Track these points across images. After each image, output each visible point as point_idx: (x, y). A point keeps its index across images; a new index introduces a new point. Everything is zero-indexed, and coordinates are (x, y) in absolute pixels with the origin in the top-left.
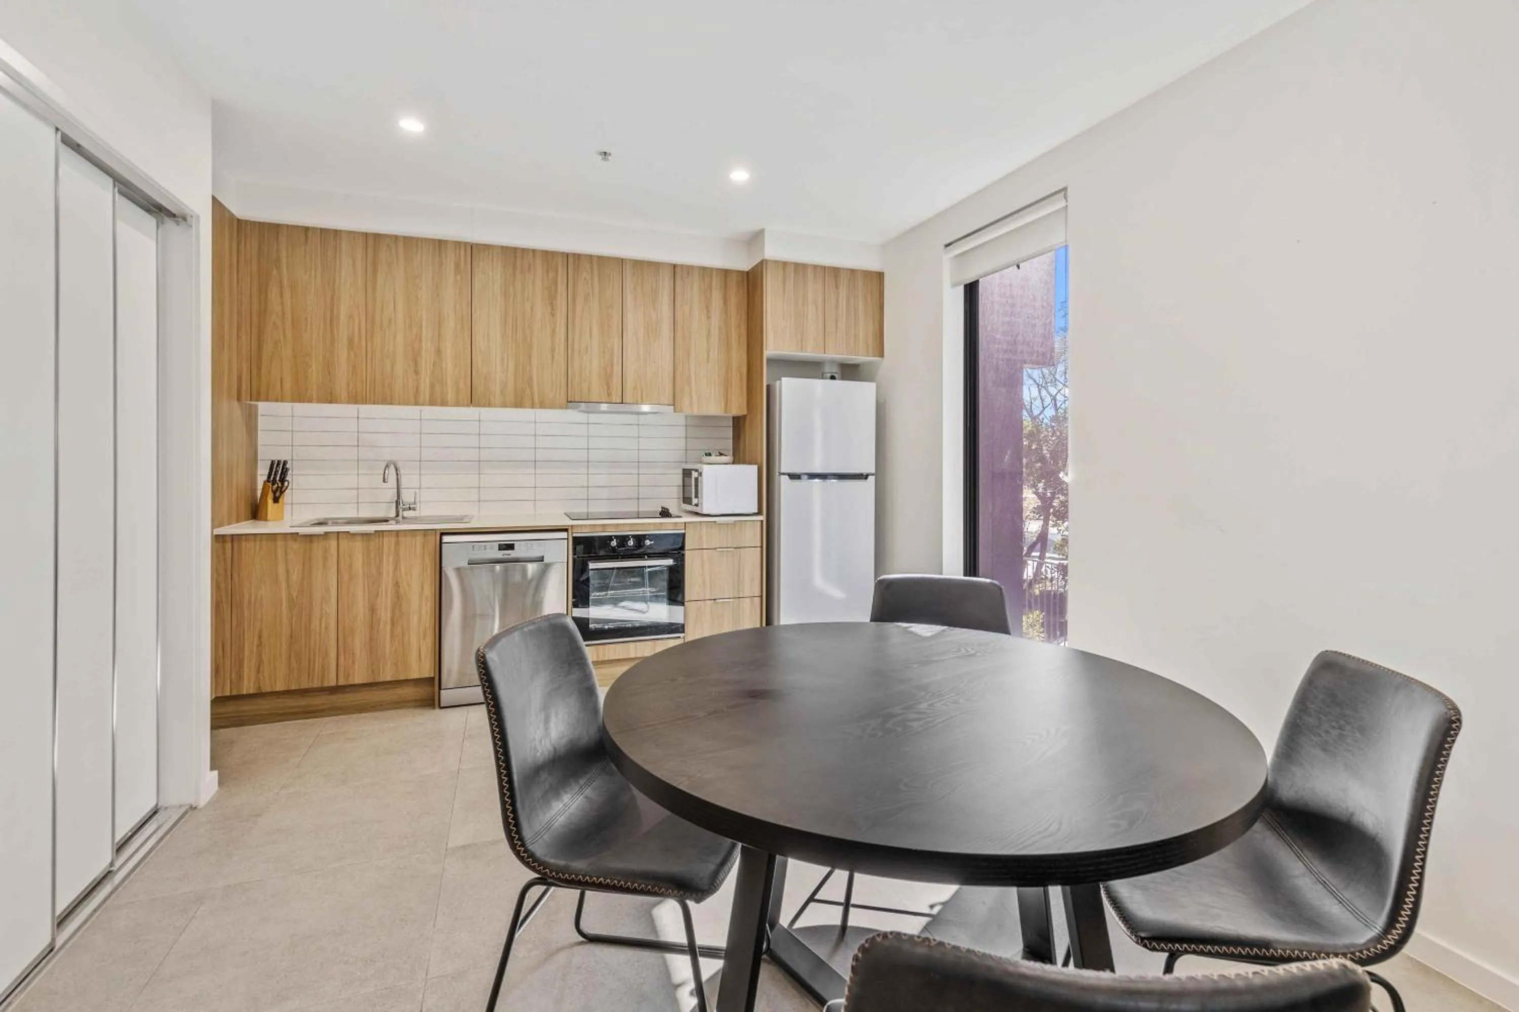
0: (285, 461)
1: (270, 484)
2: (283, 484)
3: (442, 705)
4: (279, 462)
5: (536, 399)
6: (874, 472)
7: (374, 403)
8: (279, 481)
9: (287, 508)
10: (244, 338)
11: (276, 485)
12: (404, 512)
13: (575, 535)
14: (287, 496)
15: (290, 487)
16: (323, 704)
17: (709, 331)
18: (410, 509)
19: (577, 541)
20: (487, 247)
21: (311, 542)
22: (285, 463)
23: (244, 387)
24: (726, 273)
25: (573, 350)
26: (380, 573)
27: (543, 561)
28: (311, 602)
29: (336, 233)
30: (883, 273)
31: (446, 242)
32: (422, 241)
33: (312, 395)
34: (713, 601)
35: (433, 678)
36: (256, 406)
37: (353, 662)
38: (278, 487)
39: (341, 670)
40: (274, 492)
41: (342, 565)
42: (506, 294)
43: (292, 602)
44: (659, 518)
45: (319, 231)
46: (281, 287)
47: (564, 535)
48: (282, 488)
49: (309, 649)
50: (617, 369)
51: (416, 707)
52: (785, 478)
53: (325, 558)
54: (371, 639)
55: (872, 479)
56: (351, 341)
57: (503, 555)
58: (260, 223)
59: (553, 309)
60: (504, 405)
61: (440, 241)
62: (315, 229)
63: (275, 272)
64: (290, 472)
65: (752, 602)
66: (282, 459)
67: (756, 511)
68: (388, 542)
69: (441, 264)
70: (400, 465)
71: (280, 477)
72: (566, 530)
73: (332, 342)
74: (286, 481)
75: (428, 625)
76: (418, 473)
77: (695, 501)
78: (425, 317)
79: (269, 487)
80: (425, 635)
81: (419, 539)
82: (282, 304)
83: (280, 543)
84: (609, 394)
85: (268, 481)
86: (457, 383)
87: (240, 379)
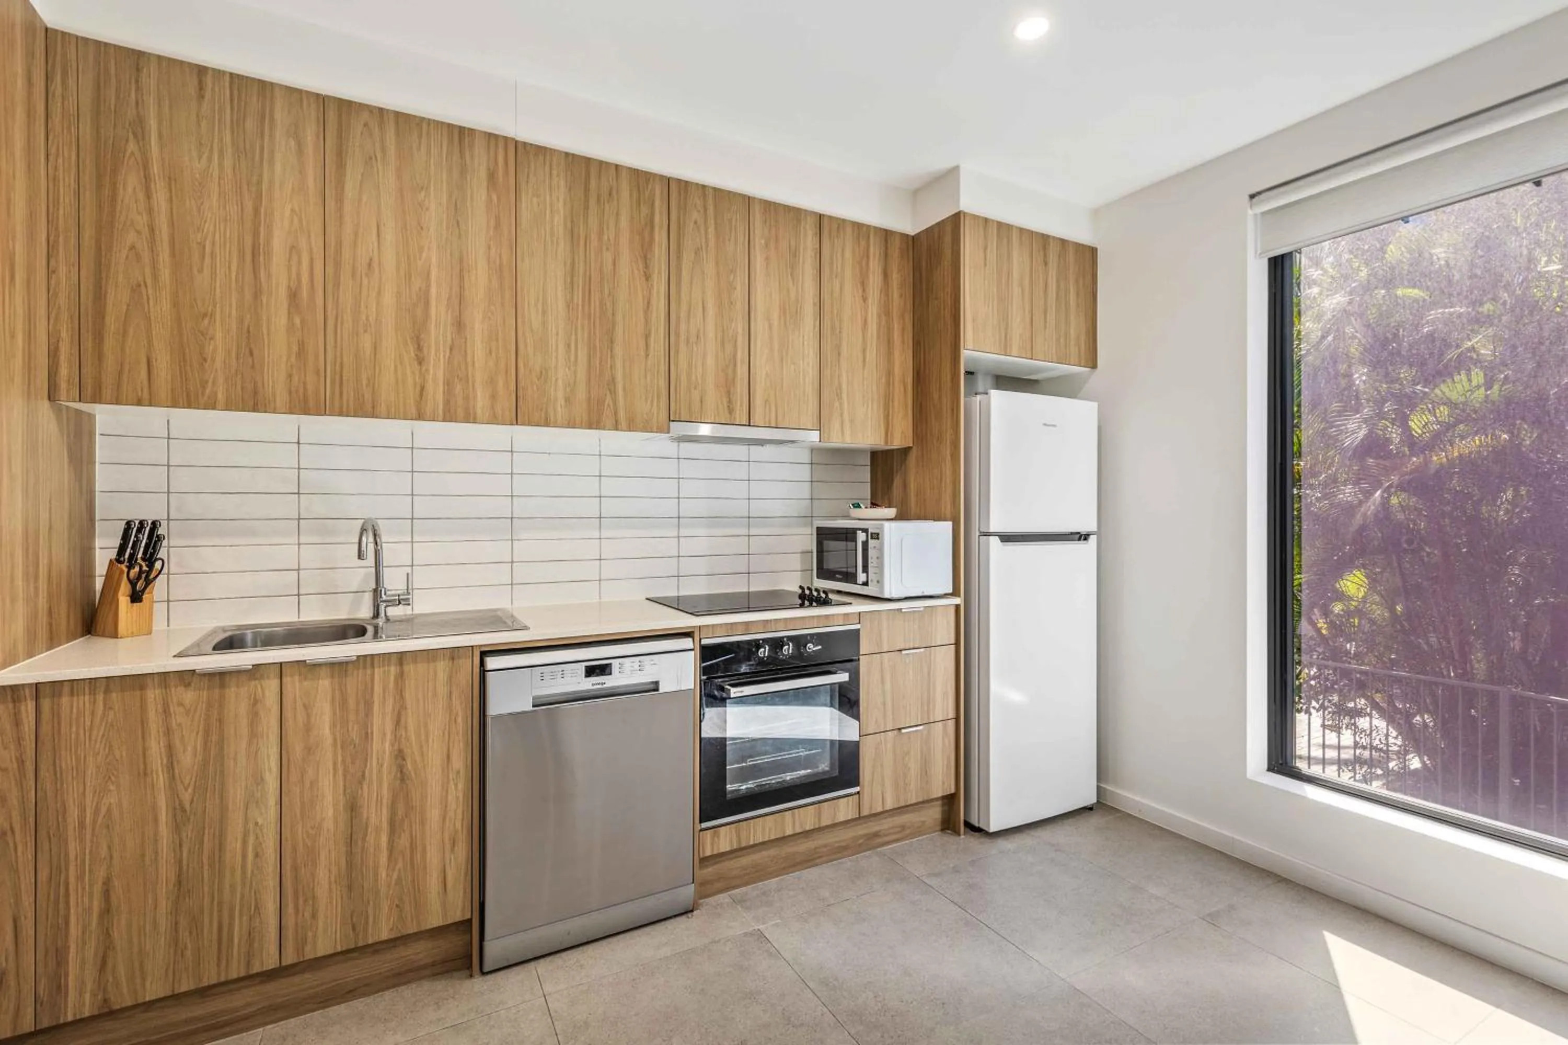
0: (154, 523)
1: (123, 567)
2: (151, 566)
3: (486, 969)
4: (141, 523)
5: (622, 414)
6: (1095, 529)
7: (341, 414)
8: (143, 559)
9: (159, 610)
10: (62, 270)
11: (137, 569)
12: (389, 609)
13: (704, 642)
14: (159, 588)
15: (165, 570)
16: (249, 1005)
17: (865, 321)
18: (400, 603)
19: (707, 652)
20: (541, 151)
21: (222, 686)
22: (155, 525)
23: (64, 371)
24: (886, 235)
25: (678, 335)
26: (367, 736)
27: (657, 690)
28: (224, 809)
29: (265, 88)
30: (1096, 249)
31: (472, 131)
32: (429, 125)
33: (216, 394)
34: (895, 732)
35: (470, 921)
36: (91, 417)
37: (314, 916)
38: (141, 572)
39: (289, 934)
40: (133, 583)
41: (289, 723)
42: (572, 235)
43: (179, 815)
45: (227, 78)
46: (147, 179)
47: (687, 643)
48: (148, 573)
49: (220, 904)
50: (742, 370)
51: (435, 975)
52: (994, 541)
53: (254, 717)
54: (350, 864)
55: (1093, 539)
56: (293, 295)
57: (593, 685)
58: (98, 43)
59: (647, 266)
60: (571, 424)
61: (461, 129)
62: (219, 74)
63: (132, 146)
64: (165, 543)
65: (945, 727)
66: (150, 518)
67: (951, 591)
68: (382, 677)
69: (463, 171)
70: (382, 526)
71: (145, 553)
72: (691, 635)
73: (257, 295)
74: (157, 559)
75: (458, 825)
76: (410, 539)
77: (861, 577)
78: (434, 260)
79: (122, 572)
80: (454, 844)
81: (442, 667)
82: (150, 211)
83: (153, 694)
84: (731, 411)
85: (119, 561)
86: (492, 381)
87: (53, 354)
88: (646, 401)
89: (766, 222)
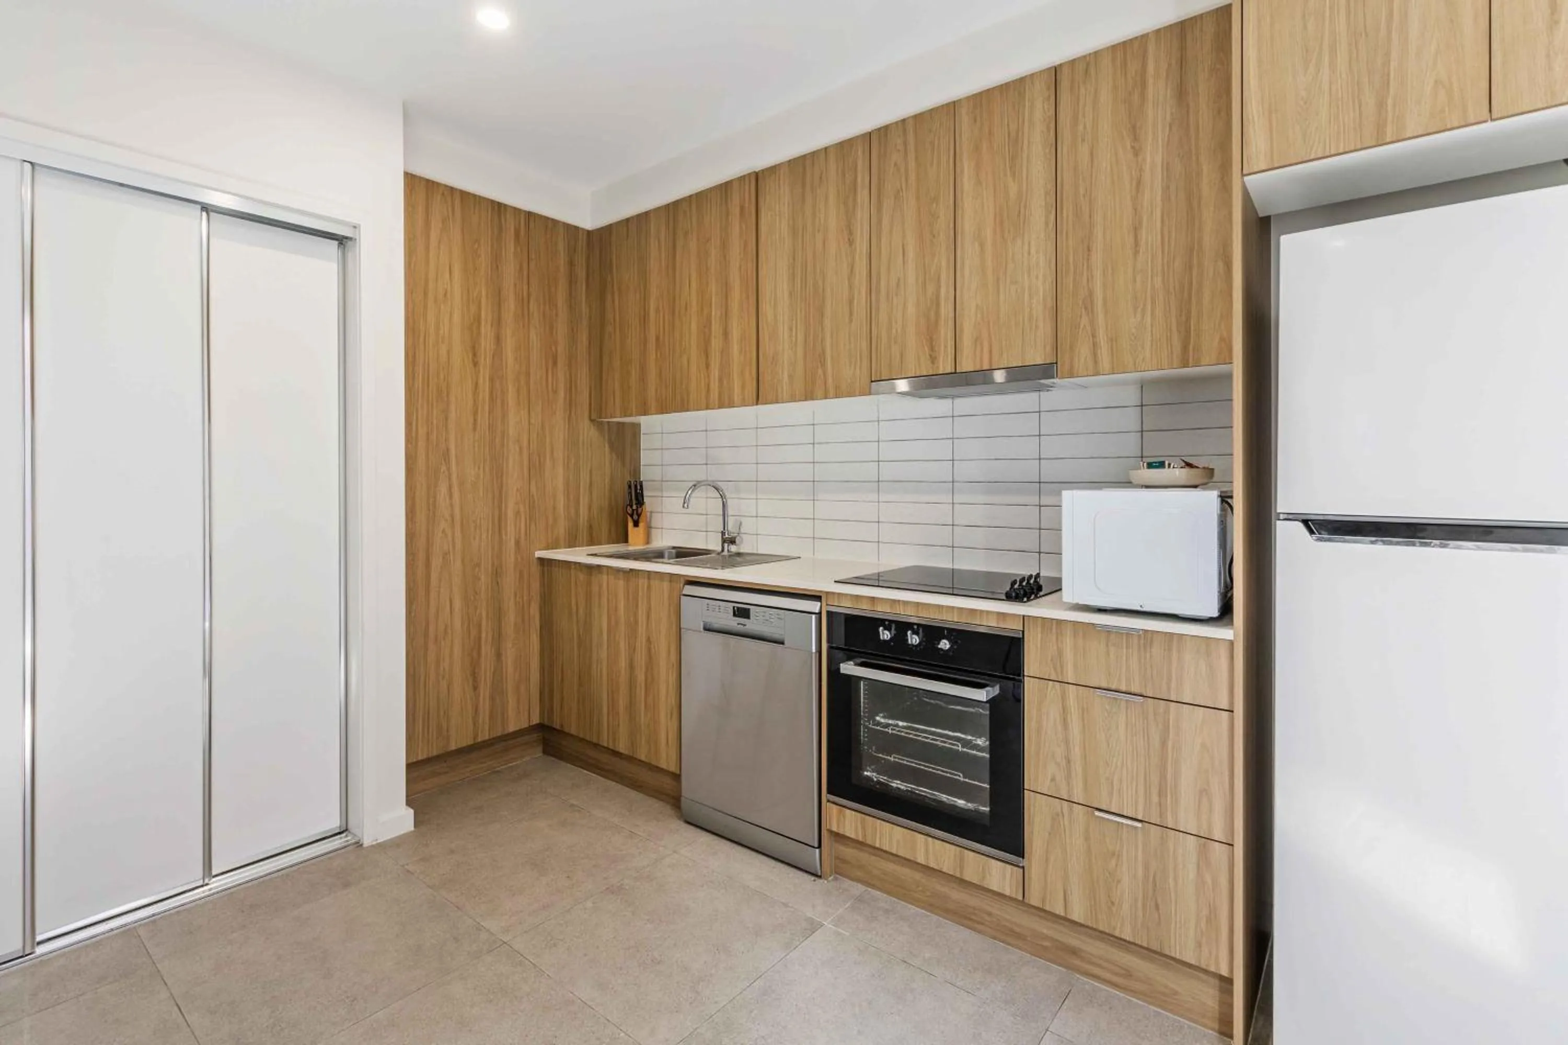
5: (830, 384)
13: (830, 609)
16: (607, 764)
18: (733, 543)
19: (834, 619)
26: (636, 623)
27: (783, 643)
28: (591, 644)
36: (635, 425)
42: (793, 231)
43: (579, 640)
44: (1003, 600)
47: (814, 606)
50: (946, 310)
53: (599, 595)
57: (738, 624)
59: (850, 232)
67: (1215, 614)
68: (643, 585)
69: (727, 214)
72: (817, 598)
75: (673, 702)
80: (671, 714)
81: (666, 585)
84: (931, 361)
86: (743, 372)
88: (850, 366)
89: (975, 121)
